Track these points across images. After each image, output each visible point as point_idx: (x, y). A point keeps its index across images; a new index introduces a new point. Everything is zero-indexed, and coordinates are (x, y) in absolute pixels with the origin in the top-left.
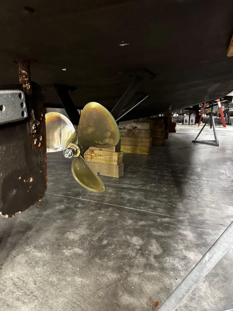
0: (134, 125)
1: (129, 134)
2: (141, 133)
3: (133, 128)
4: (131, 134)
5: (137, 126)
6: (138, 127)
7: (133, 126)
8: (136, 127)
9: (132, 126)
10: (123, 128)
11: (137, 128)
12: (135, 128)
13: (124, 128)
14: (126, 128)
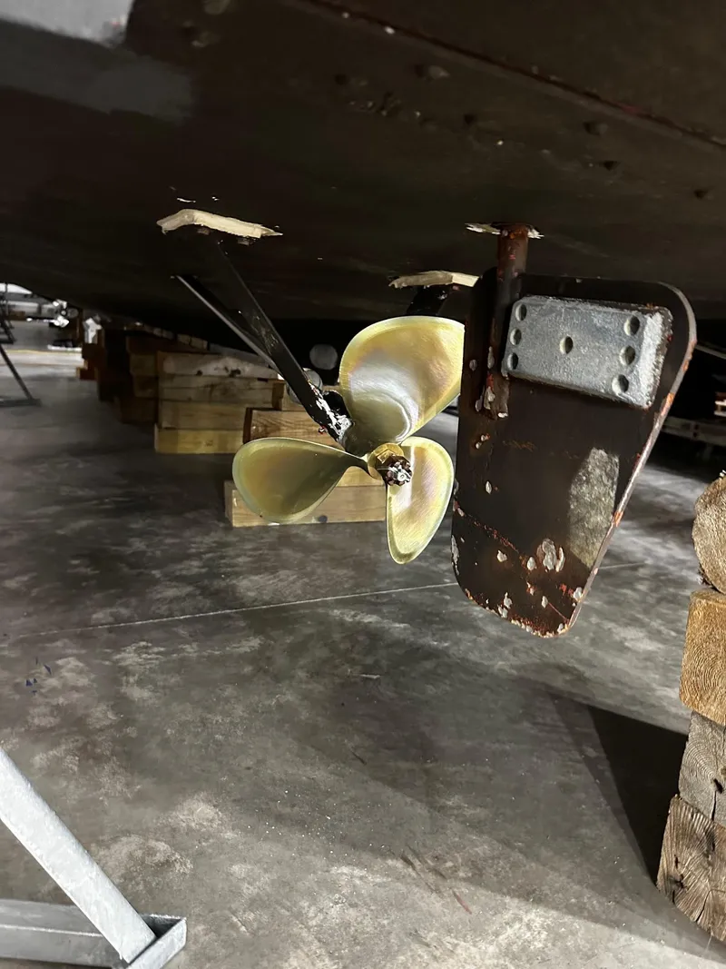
0: (232, 364)
1: (211, 392)
2: (251, 389)
3: (229, 373)
4: (217, 393)
5: (240, 368)
6: (244, 370)
7: (230, 369)
8: (238, 372)
9: (226, 369)
10: (195, 372)
11: (242, 374)
12: (235, 373)
13: (200, 373)
14: (204, 374)
